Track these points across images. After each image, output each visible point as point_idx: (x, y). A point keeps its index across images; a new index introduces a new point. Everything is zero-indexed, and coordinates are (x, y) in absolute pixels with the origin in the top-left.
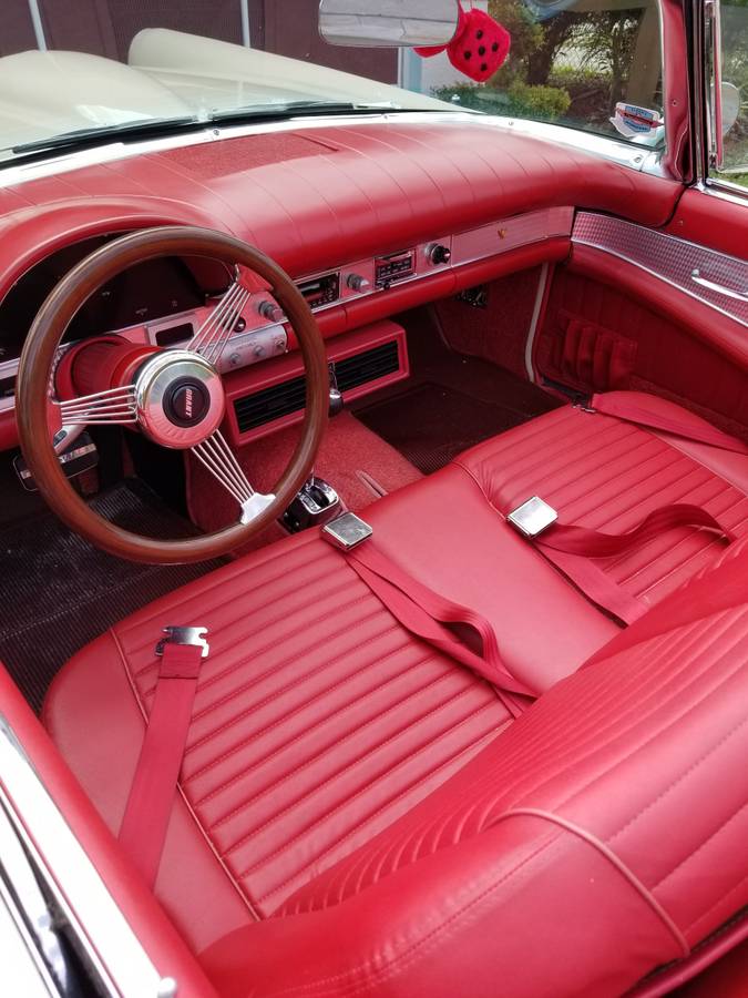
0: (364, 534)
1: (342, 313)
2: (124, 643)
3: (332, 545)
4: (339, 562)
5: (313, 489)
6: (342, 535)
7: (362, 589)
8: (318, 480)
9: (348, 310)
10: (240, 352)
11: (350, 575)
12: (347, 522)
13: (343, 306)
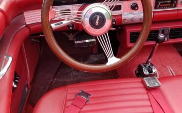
0: (157, 85)
1: (177, 12)
2: (69, 90)
3: (144, 85)
4: (144, 91)
5: (149, 67)
6: (148, 83)
7: (148, 103)
8: (152, 65)
9: (179, 12)
10: (135, 17)
11: (146, 97)
12: (152, 79)
13: (178, 10)
